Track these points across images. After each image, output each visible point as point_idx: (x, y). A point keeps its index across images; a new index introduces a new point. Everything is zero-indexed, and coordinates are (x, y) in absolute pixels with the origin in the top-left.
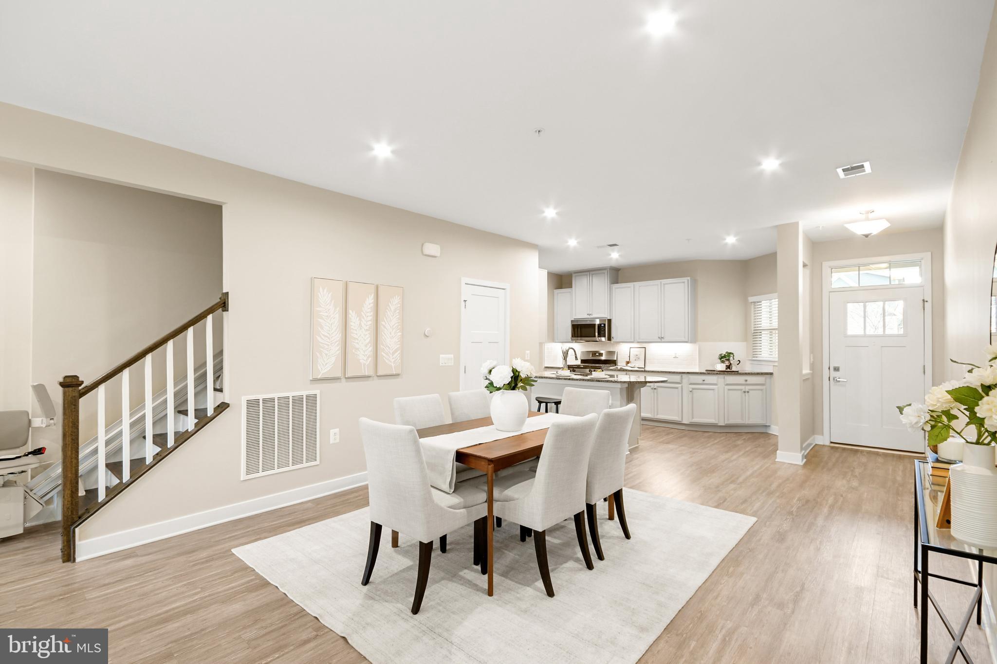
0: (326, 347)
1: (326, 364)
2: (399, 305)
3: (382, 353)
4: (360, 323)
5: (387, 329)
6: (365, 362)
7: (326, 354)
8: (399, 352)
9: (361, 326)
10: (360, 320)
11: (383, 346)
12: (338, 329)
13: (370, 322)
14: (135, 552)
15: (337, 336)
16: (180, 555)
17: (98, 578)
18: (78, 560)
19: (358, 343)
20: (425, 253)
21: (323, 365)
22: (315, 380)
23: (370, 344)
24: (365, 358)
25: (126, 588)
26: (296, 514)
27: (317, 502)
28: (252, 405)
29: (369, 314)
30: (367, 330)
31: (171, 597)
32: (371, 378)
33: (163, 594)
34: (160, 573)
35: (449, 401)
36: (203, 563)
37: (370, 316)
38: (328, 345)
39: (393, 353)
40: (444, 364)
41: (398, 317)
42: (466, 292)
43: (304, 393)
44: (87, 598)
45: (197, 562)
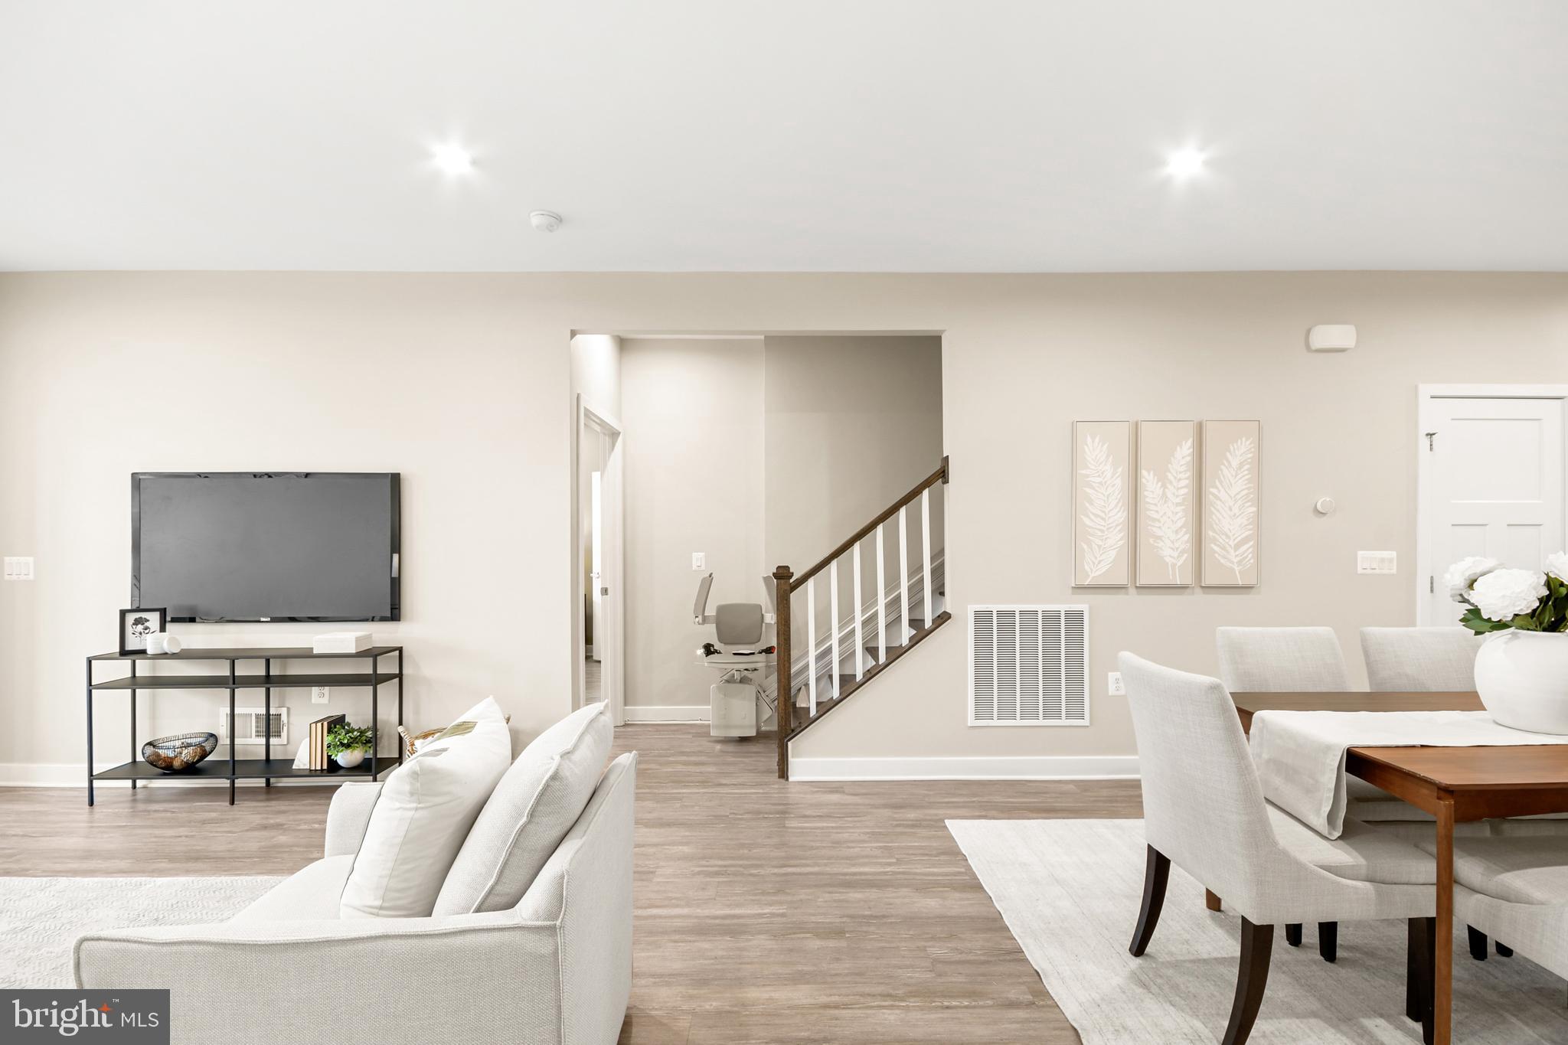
0: (1100, 534)
1: (1100, 562)
2: (1250, 455)
3: (1212, 545)
4: (1164, 493)
5: (1221, 500)
6: (1174, 561)
7: (1099, 547)
8: (1251, 543)
9: (1167, 497)
10: (1164, 486)
11: (1215, 531)
12: (1120, 504)
13: (1185, 490)
14: (842, 788)
15: (1119, 516)
16: (885, 806)
17: (803, 806)
18: (791, 779)
19: (1160, 527)
20: (1313, 348)
21: (1094, 563)
22: (1080, 589)
23: (1185, 530)
24: (1175, 554)
25: (822, 828)
26: (1048, 796)
27: (1085, 786)
28: (982, 619)
29: (1182, 476)
30: (1178, 504)
31: (863, 857)
32: (1188, 590)
33: (856, 850)
34: (859, 821)
35: (1363, 645)
36: (908, 826)
37: (1186, 479)
38: (1103, 531)
39: (1237, 546)
40: (1369, 571)
41: (1247, 477)
42: (1431, 415)
43: (1063, 608)
44: (787, 825)
45: (902, 822)
